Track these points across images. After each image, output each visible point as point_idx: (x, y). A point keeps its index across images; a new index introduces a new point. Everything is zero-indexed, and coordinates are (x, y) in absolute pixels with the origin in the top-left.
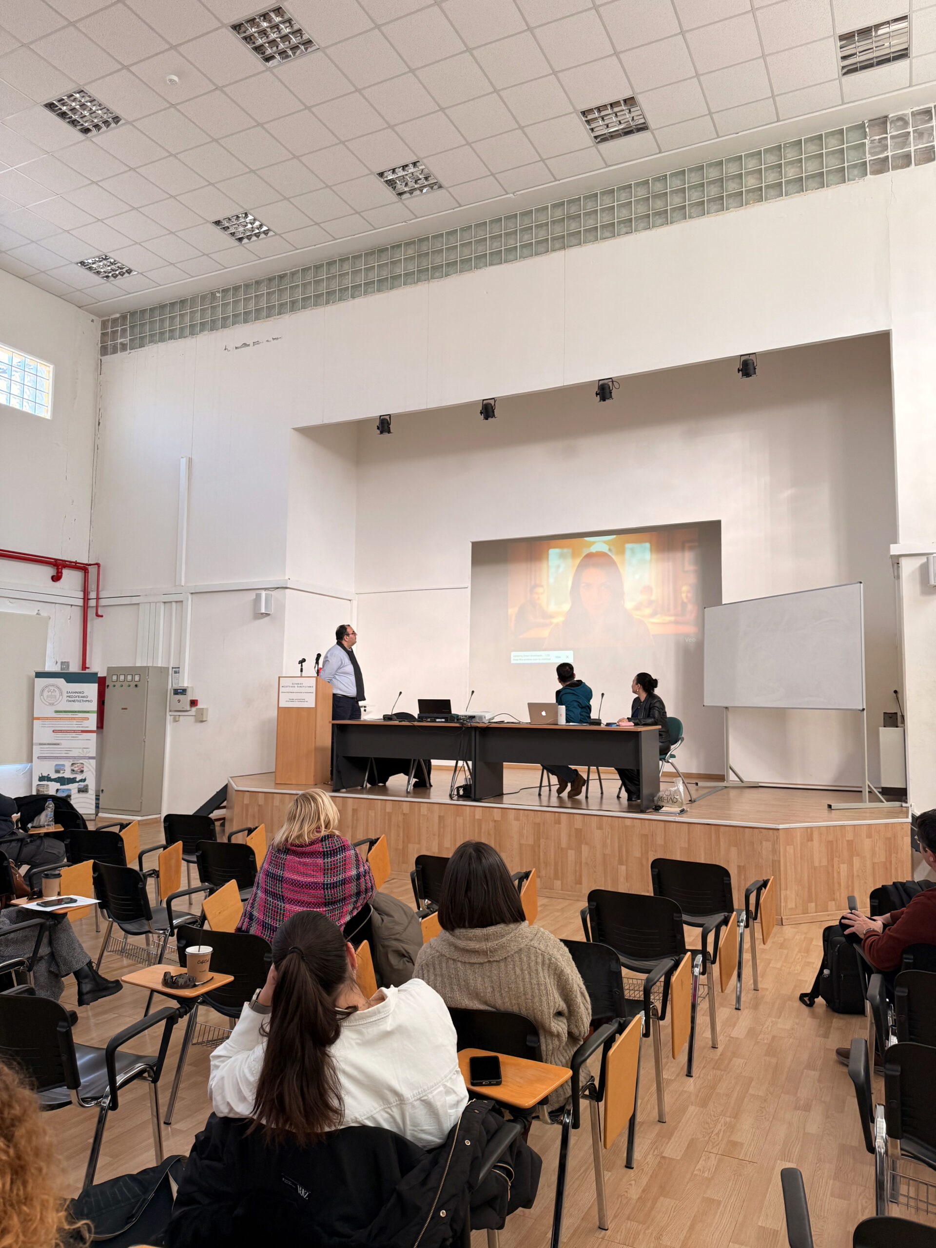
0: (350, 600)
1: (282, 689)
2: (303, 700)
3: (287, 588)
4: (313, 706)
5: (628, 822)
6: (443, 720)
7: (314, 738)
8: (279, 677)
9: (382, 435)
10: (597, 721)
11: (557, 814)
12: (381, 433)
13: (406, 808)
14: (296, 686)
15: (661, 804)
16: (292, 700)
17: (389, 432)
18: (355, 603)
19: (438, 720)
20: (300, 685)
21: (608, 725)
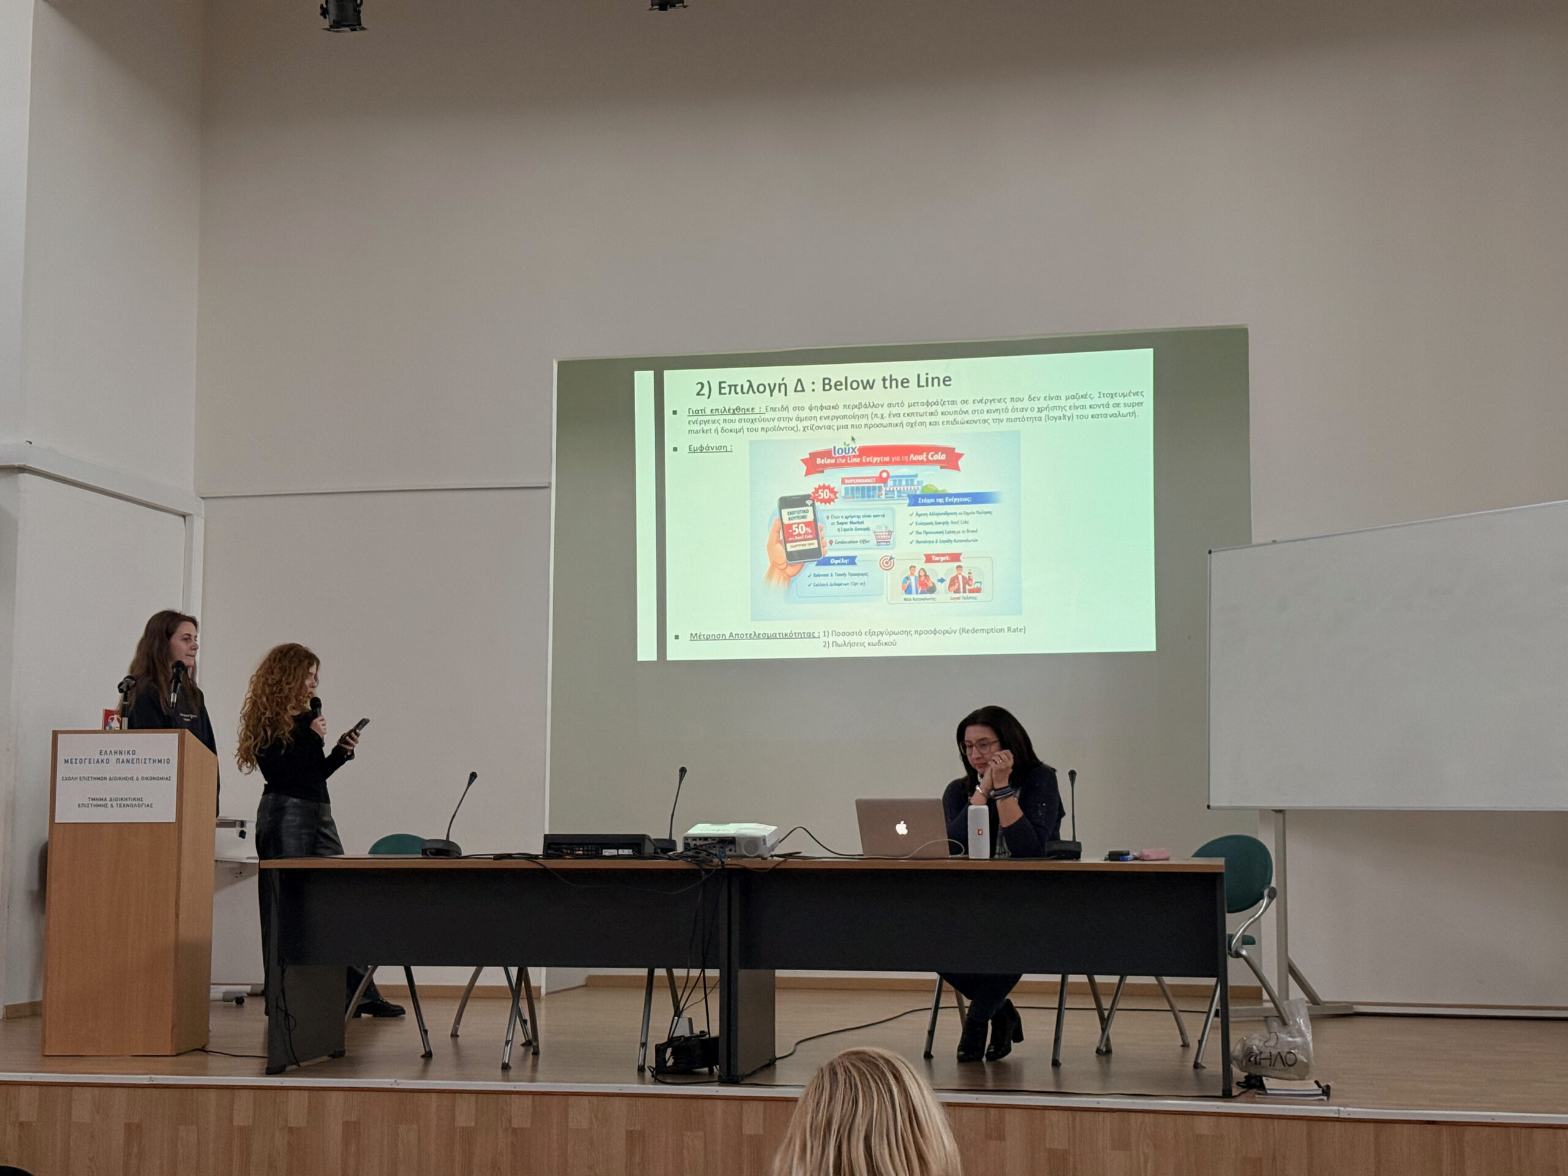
0: (184, 516)
1: (62, 770)
2: (138, 802)
3: (22, 469)
4: (172, 818)
5: (1204, 1126)
6: (627, 852)
7: (172, 915)
8: (55, 734)
9: (332, 34)
10: (1073, 848)
11: (992, 1111)
12: (336, 25)
13: (520, 1115)
14: (113, 758)
15: (1255, 1071)
16: (98, 802)
17: (355, 24)
18: (199, 524)
19: (607, 852)
20: (125, 757)
21: (1114, 856)
